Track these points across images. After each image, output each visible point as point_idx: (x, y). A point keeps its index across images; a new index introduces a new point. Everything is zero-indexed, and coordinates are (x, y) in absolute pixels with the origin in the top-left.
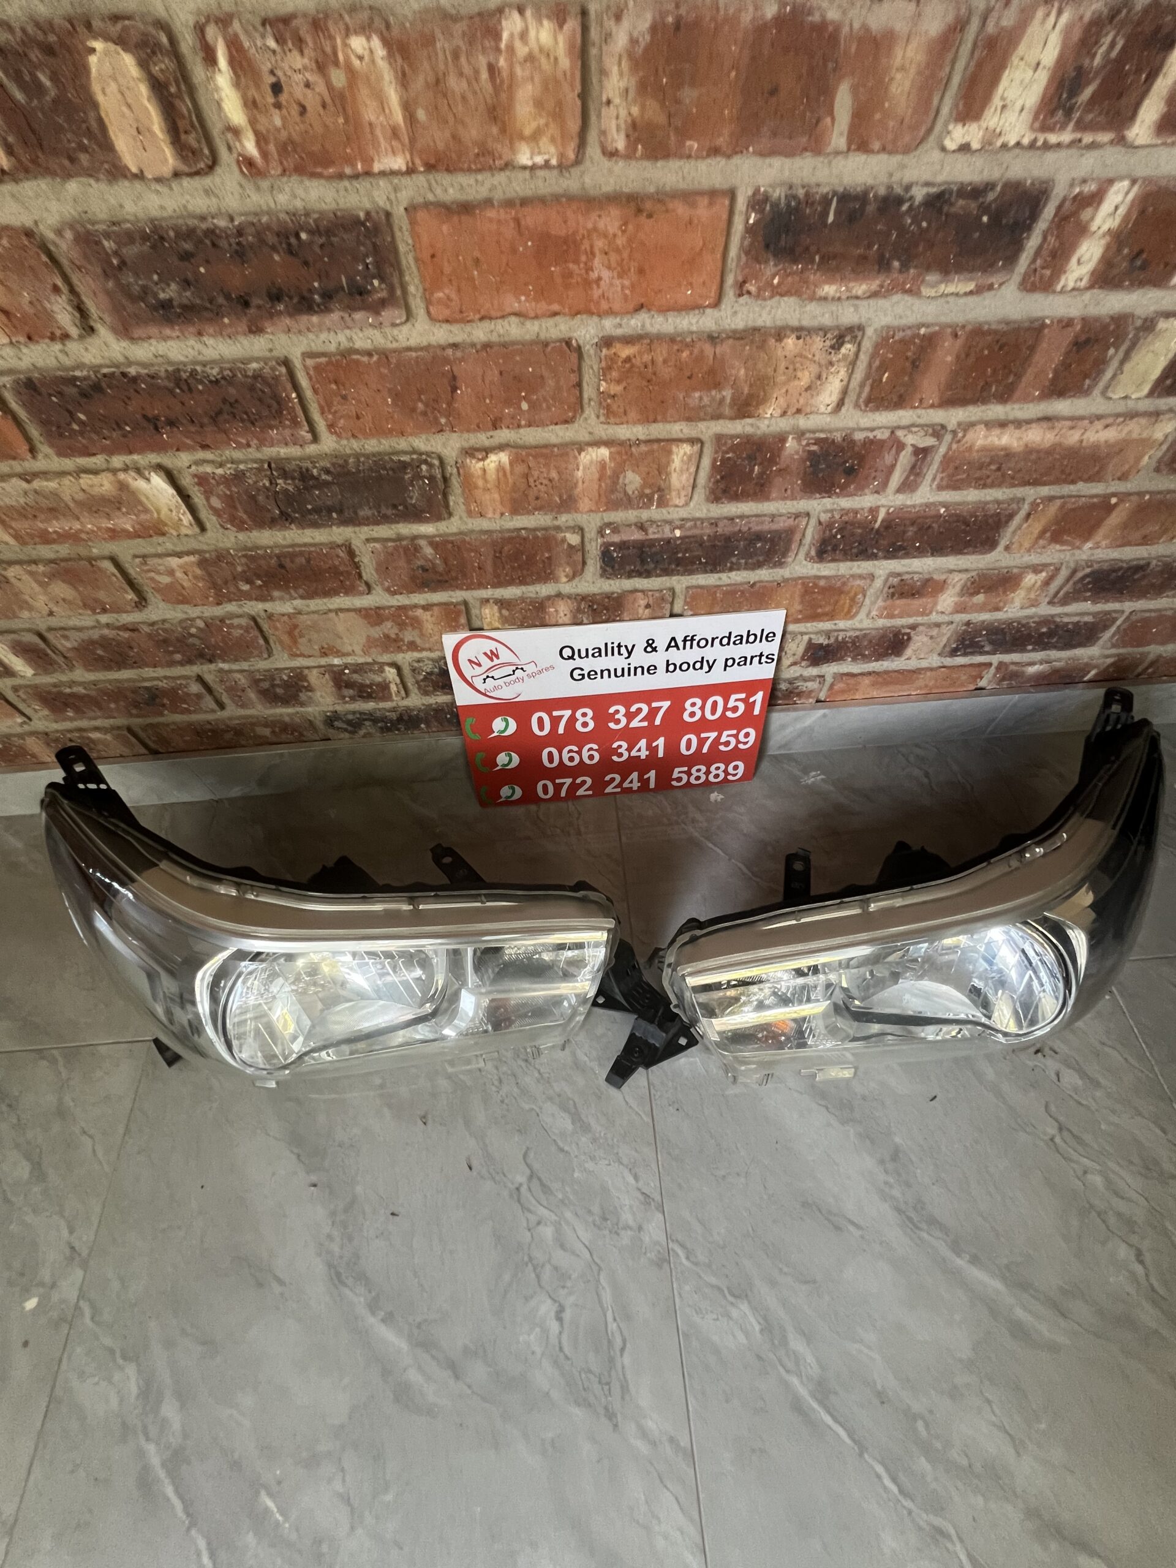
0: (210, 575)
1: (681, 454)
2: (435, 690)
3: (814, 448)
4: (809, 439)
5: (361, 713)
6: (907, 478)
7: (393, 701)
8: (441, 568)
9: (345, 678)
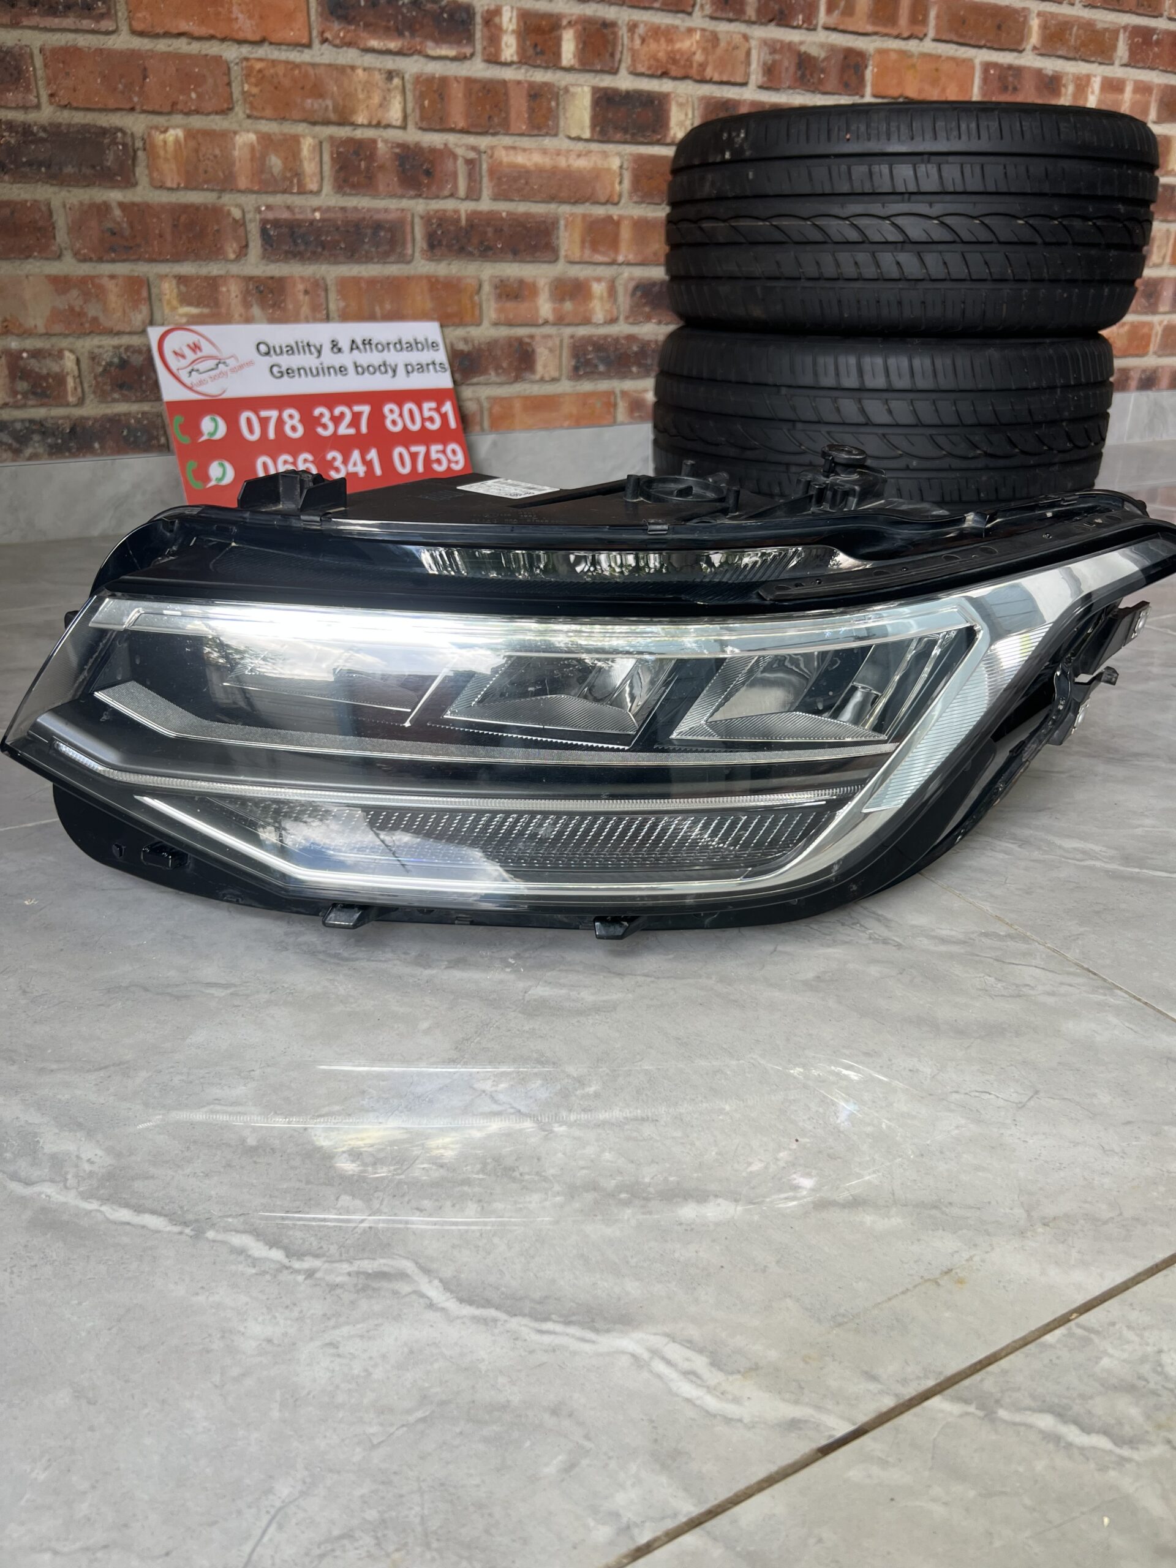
1: (307, 145)
3: (397, 150)
4: (393, 143)
7: (67, 406)
8: (127, 232)
9: (21, 363)
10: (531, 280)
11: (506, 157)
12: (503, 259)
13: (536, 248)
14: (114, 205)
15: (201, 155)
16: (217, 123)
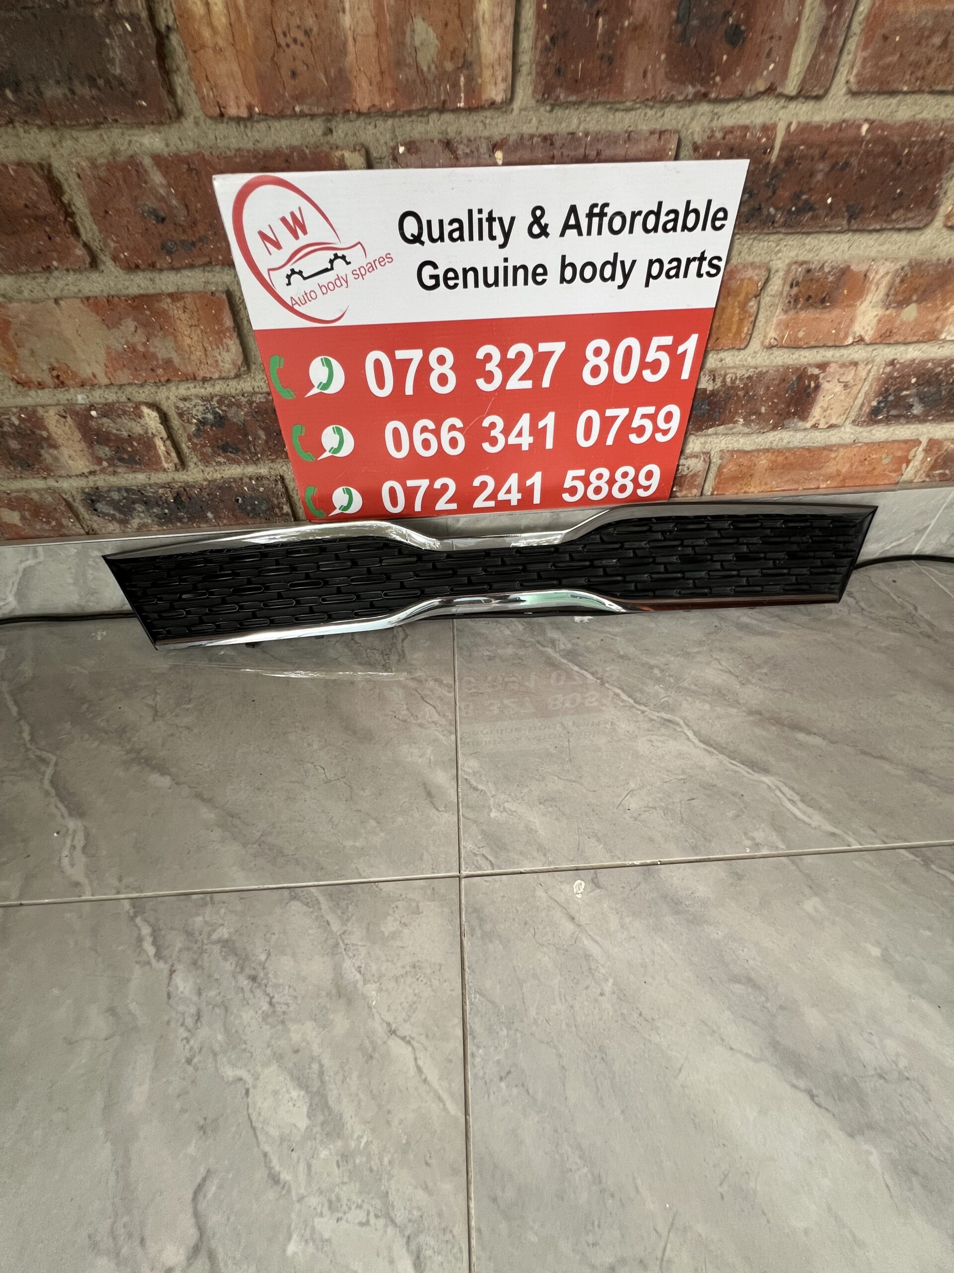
2: (215, 454)
5: (127, 490)
6: (815, 57)
7: (165, 470)
8: (182, 217)
9: (93, 423)
10: (864, 267)
12: (825, 230)
13: (899, 203)
14: (147, 162)
15: (279, 31)
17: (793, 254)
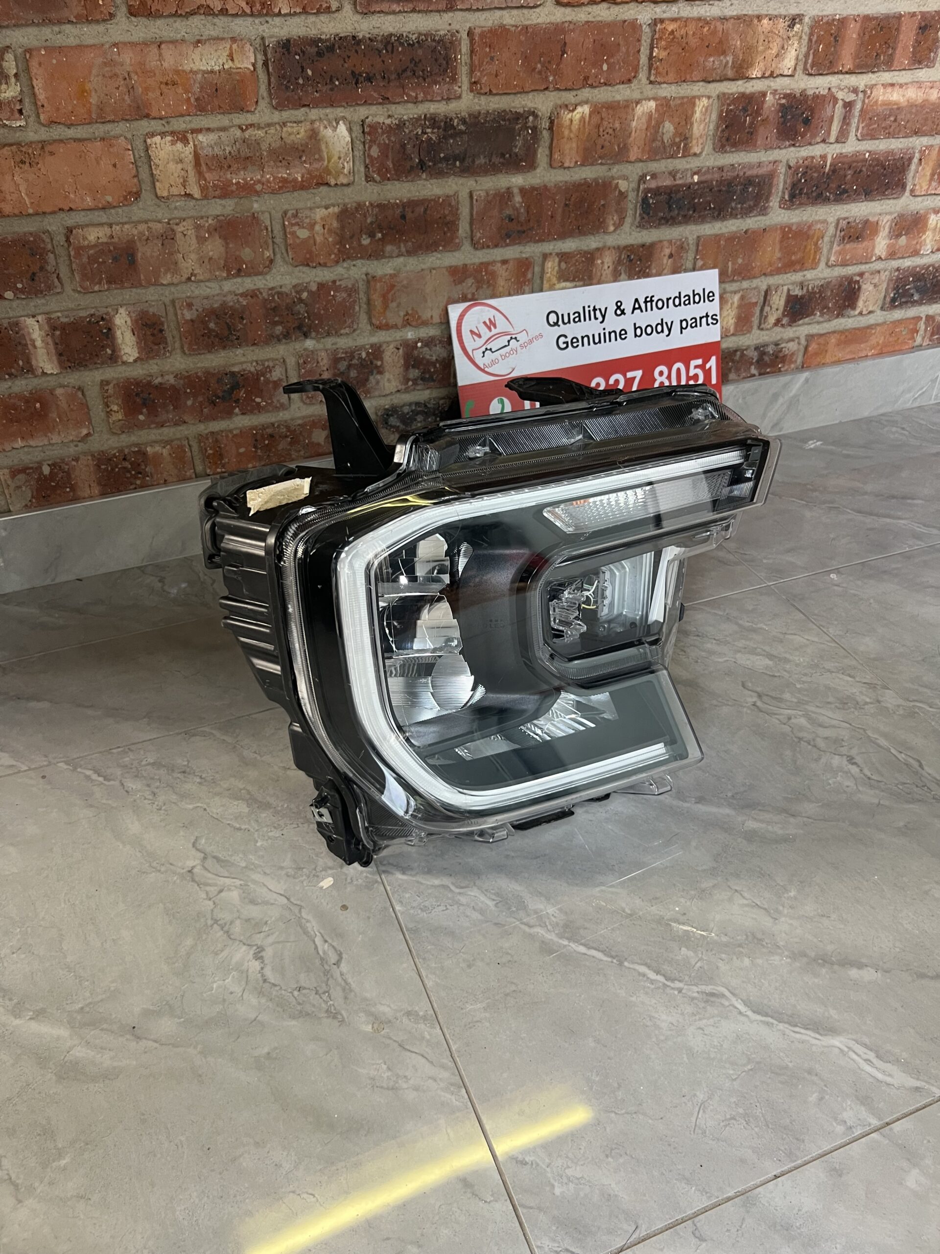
0: (343, 228)
1: (700, 107)
3: (783, 101)
4: (780, 94)
6: (841, 128)
8: (523, 217)
10: (876, 219)
11: (882, 95)
12: (854, 201)
13: (888, 186)
14: (516, 191)
15: (601, 130)
16: (621, 93)
17: (838, 213)
